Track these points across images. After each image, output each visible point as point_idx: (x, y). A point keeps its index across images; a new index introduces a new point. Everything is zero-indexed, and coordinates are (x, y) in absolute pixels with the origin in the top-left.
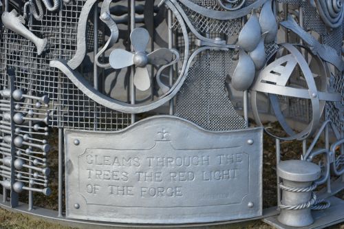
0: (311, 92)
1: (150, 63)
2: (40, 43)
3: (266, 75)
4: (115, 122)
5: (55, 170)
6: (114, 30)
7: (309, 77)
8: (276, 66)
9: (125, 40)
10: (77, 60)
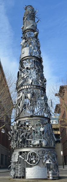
0: (51, 163)
1: (35, 160)
2: (23, 158)
3: (47, 161)
4: (31, 166)
5: (24, 172)
6: (31, 156)
7: (51, 161)
8: (48, 160)
9: (32, 157)
10: (27, 160)
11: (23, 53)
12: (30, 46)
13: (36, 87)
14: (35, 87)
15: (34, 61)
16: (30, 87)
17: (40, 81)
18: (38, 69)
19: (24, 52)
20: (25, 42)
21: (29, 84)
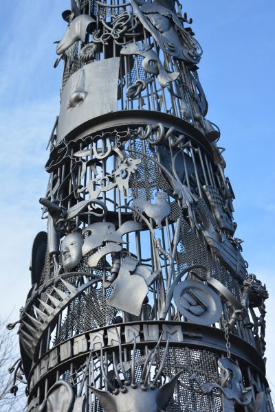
11: (79, 100)
12: (122, 52)
13: (185, 336)
14: (179, 338)
15: (163, 143)
16: (132, 335)
17: (218, 285)
18: (194, 204)
19: (79, 91)
20: (91, 29)
21: (130, 317)
